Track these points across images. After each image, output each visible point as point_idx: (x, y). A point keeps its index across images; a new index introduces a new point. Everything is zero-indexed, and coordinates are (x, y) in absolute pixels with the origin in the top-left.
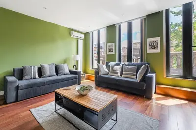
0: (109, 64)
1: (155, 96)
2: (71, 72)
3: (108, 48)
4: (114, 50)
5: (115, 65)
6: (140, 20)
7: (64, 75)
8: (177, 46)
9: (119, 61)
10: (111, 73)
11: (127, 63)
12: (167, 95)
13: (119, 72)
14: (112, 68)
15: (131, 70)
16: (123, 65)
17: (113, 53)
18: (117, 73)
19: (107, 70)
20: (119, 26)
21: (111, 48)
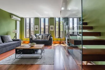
0: (37, 35)
1: (53, 44)
2: (14, 40)
3: (35, 27)
4: (38, 29)
5: (39, 35)
6: (48, 19)
7: (9, 42)
8: (57, 28)
9: (40, 33)
10: (38, 38)
11: (44, 34)
12: (55, 44)
13: (41, 38)
14: (38, 36)
15: (45, 37)
16: (42, 35)
17: (38, 30)
18: (40, 38)
19: (35, 38)
20: (40, 19)
21: (36, 27)
